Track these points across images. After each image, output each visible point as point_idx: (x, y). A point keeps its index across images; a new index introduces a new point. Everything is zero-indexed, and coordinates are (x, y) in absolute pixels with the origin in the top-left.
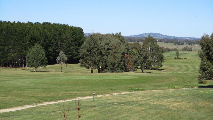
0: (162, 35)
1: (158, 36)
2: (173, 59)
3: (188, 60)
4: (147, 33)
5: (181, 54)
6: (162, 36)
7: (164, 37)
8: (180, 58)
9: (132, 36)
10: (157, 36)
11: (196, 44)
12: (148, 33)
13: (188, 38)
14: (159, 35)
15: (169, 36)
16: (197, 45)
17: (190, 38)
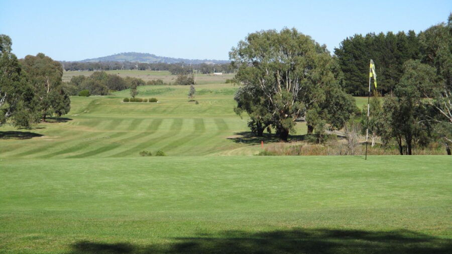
0: (153, 56)
1: (147, 59)
2: (120, 104)
3: (159, 103)
4: (122, 54)
5: (160, 91)
6: (155, 60)
7: (159, 60)
8: (140, 101)
9: (90, 60)
10: (144, 58)
11: (220, 72)
12: (125, 53)
13: (210, 61)
14: (148, 57)
15: (170, 59)
16: (221, 74)
17: (214, 61)
